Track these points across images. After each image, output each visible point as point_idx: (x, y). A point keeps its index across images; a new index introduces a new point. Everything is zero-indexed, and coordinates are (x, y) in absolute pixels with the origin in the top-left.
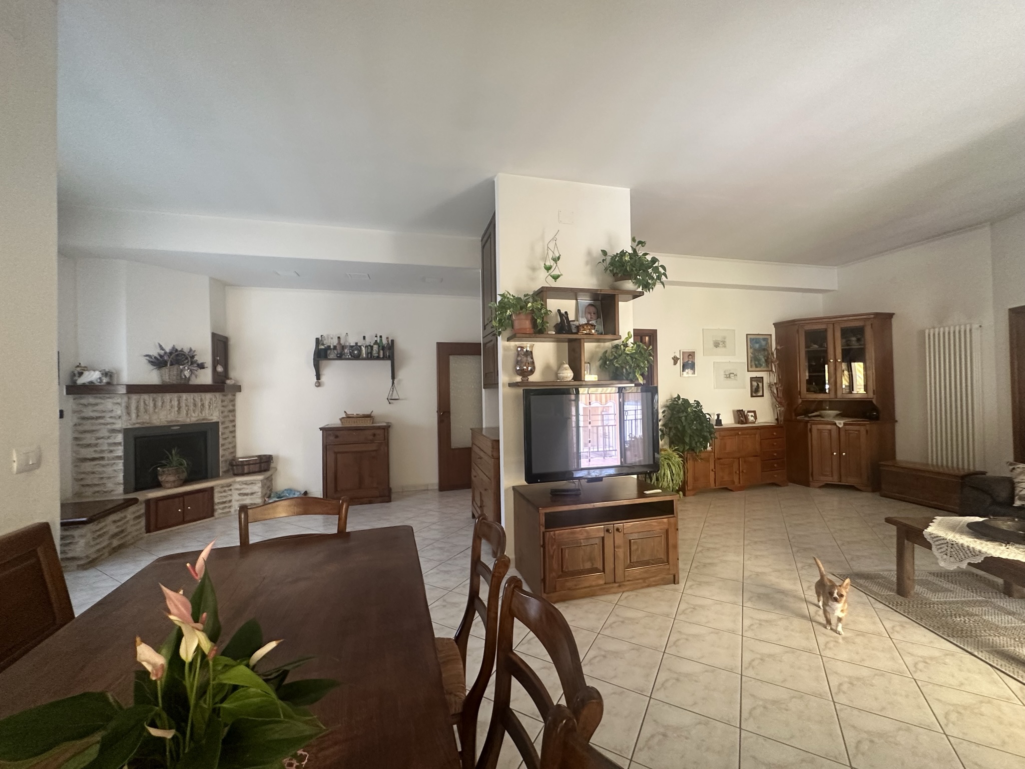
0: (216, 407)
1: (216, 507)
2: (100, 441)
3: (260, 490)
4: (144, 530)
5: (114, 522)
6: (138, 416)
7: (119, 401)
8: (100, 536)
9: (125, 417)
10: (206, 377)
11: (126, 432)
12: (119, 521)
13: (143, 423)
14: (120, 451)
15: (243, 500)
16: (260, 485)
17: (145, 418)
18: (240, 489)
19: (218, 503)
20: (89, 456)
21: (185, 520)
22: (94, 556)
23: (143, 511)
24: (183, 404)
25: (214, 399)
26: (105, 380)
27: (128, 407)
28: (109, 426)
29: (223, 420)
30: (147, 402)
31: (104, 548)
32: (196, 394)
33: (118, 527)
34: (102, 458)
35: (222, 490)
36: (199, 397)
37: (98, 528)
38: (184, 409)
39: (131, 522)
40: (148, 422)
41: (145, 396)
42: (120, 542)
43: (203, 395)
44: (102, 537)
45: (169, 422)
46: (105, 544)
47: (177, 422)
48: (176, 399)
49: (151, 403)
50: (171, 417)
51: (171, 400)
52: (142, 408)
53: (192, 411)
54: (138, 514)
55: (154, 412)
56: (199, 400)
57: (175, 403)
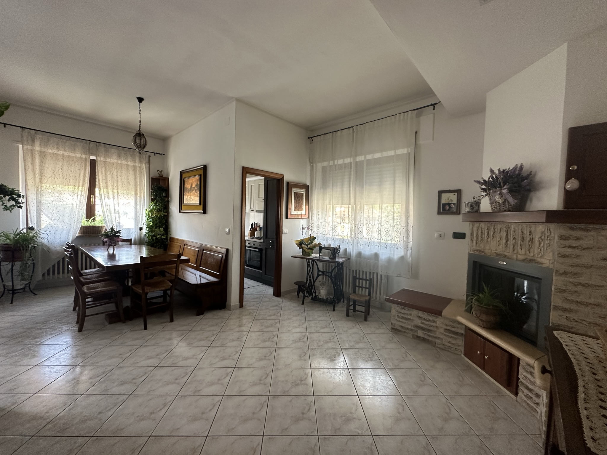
1: (520, 387)
4: (462, 351)
6: (477, 244)
9: (470, 243)
10: (551, 199)
11: (469, 256)
13: (480, 251)
17: (481, 246)
19: (522, 383)
25: (547, 234)
27: (472, 234)
30: (483, 232)
32: (525, 225)
36: (529, 229)
37: (402, 312)
38: (511, 242)
39: (442, 331)
40: (483, 251)
41: (483, 225)
42: (426, 337)
43: (533, 226)
44: (406, 320)
45: (498, 255)
46: (409, 327)
47: (504, 257)
48: (505, 229)
49: (486, 232)
50: (500, 249)
51: (500, 230)
52: (480, 235)
53: (519, 246)
54: (453, 329)
55: (487, 241)
56: (528, 233)
57: (504, 234)
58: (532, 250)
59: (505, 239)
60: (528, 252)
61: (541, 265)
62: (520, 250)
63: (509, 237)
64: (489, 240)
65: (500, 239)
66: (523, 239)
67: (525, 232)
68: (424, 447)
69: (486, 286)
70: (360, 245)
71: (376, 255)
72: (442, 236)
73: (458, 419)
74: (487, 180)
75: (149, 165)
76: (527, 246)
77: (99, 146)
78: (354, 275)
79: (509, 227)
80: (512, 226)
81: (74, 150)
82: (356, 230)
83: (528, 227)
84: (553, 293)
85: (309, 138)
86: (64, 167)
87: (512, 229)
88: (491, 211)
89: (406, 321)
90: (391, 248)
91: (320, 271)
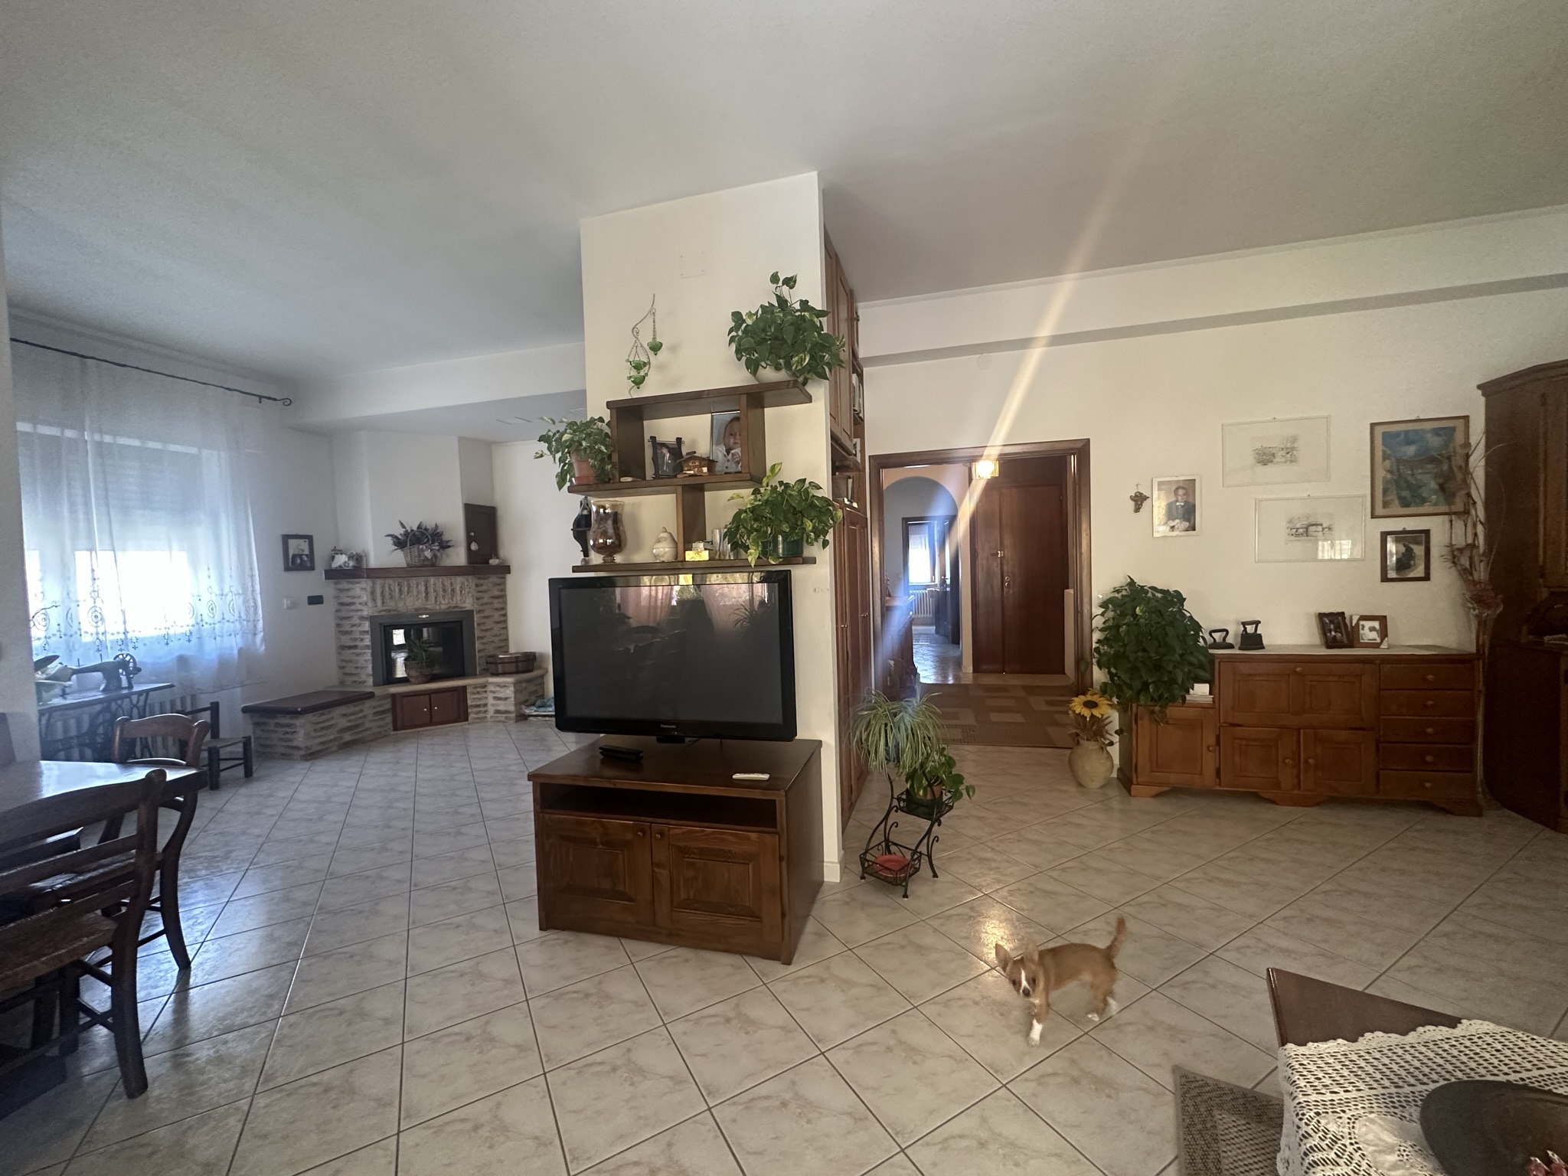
0: (469, 592)
1: (469, 710)
2: (354, 629)
3: (513, 695)
4: (391, 726)
5: (345, 715)
6: (383, 603)
7: (364, 586)
8: (323, 728)
9: (370, 604)
10: (458, 557)
11: (372, 619)
12: (351, 714)
13: (390, 611)
14: (367, 642)
15: (497, 705)
16: (512, 689)
17: (391, 604)
18: (494, 692)
19: (471, 706)
20: (347, 644)
21: (434, 721)
22: (315, 749)
23: (388, 706)
24: (431, 590)
25: (466, 583)
26: (351, 563)
27: (373, 593)
28: (359, 613)
29: (481, 608)
30: (392, 587)
31: (331, 741)
32: (445, 578)
33: (350, 721)
34: (356, 647)
35: (475, 691)
36: (448, 581)
37: (321, 720)
38: (432, 595)
41: (391, 581)
43: (453, 578)
44: (327, 730)
45: (416, 610)
46: (332, 737)
47: (425, 611)
48: (422, 583)
49: (396, 588)
50: (419, 604)
51: (417, 585)
55: (399, 598)
56: (448, 584)
57: (422, 588)
58: (454, 599)
59: (424, 593)
60: (450, 601)
61: (463, 609)
62: (443, 601)
63: (429, 591)
64: (402, 597)
65: (418, 593)
66: (444, 590)
67: (446, 583)
74: (400, 535)
76: (449, 596)
79: (427, 582)
80: (431, 581)
83: (448, 579)
84: (475, 625)
87: (432, 583)
88: (405, 566)
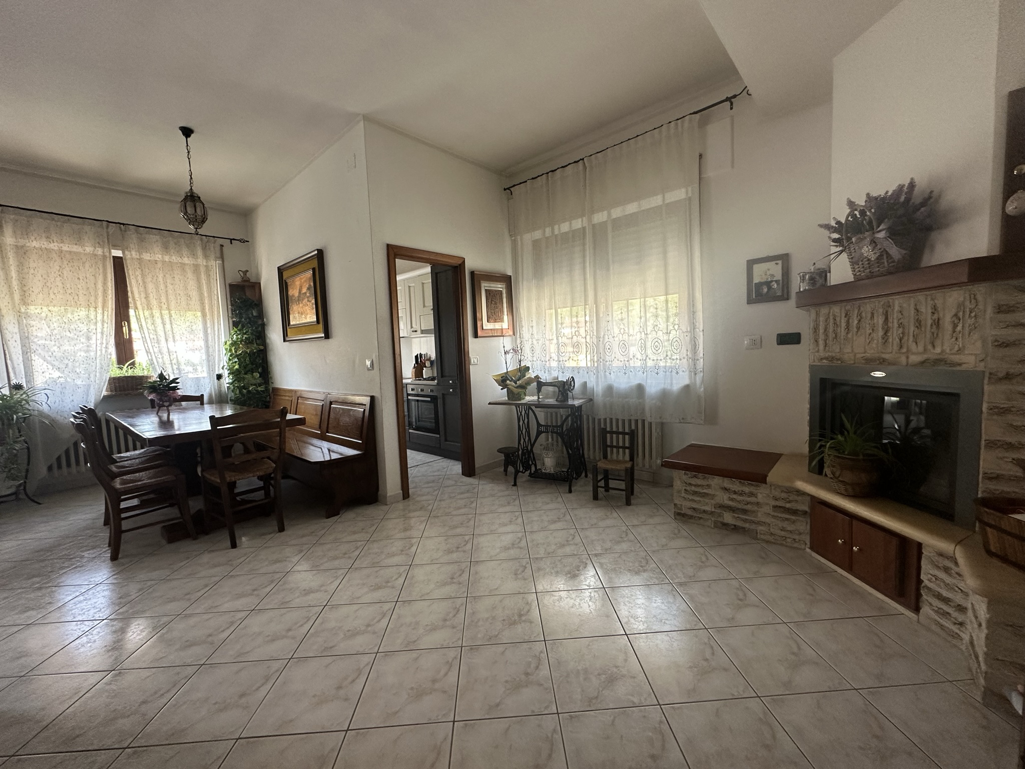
0: (976, 327)
1: (924, 596)
4: (806, 541)
5: (726, 490)
6: (826, 345)
8: (695, 493)
9: (812, 347)
10: (974, 239)
11: (812, 371)
12: (735, 493)
13: (833, 358)
17: (835, 350)
19: (929, 589)
24: (895, 322)
25: (975, 305)
27: (815, 330)
30: (838, 319)
31: (705, 512)
33: (732, 500)
35: (940, 561)
36: (930, 303)
37: (693, 483)
39: (767, 509)
40: (838, 358)
41: (836, 309)
42: (740, 524)
43: (938, 294)
44: (701, 497)
46: (707, 508)
47: (881, 363)
48: (881, 310)
49: (843, 321)
50: (873, 349)
51: (873, 314)
52: (831, 330)
53: (911, 338)
54: (788, 505)
55: (846, 339)
56: (930, 311)
57: (880, 320)
59: (883, 328)
60: (930, 347)
61: (958, 368)
63: (890, 325)
64: (850, 336)
65: (873, 330)
68: (760, 719)
69: (848, 421)
70: (610, 374)
71: (640, 388)
72: (757, 344)
73: (817, 664)
74: (843, 221)
75: (223, 261)
76: (928, 335)
77: (125, 231)
78: (602, 426)
79: (889, 306)
80: (897, 303)
81: (79, 240)
82: (599, 346)
83: (929, 298)
84: (984, 416)
85: (505, 189)
86: (65, 272)
87: (897, 308)
88: (852, 280)
89: (701, 499)
90: (666, 372)
91: (542, 426)
